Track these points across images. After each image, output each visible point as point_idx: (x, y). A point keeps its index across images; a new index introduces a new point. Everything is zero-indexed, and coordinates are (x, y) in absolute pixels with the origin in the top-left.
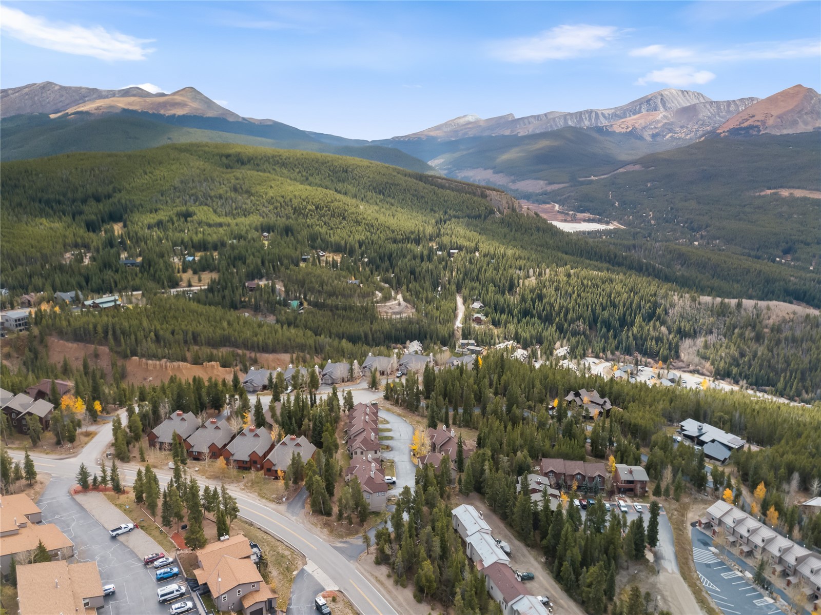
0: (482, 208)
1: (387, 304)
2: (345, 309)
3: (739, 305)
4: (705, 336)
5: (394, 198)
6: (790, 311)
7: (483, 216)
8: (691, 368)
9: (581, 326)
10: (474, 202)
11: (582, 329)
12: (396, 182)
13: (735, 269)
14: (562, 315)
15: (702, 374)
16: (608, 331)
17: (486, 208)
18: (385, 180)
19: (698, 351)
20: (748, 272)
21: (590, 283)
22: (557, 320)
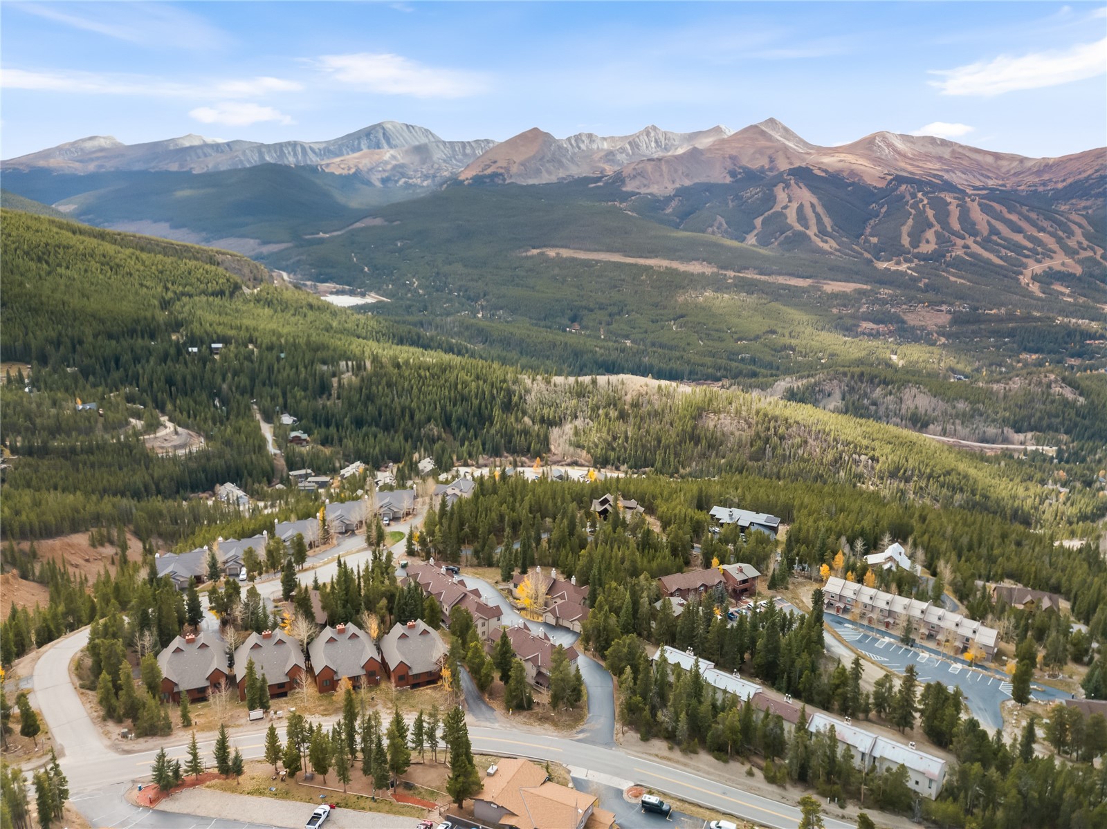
0: (221, 281)
1: (158, 434)
2: (90, 451)
3: (594, 382)
4: (571, 422)
5: (67, 268)
6: (643, 384)
7: (227, 293)
8: (569, 460)
9: (434, 429)
10: (207, 272)
11: (436, 433)
12: (65, 243)
13: (541, 343)
14: (407, 418)
15: (582, 465)
16: (468, 431)
17: (228, 280)
18: (44, 240)
19: (570, 441)
20: (555, 345)
21: (428, 374)
22: (403, 424)
